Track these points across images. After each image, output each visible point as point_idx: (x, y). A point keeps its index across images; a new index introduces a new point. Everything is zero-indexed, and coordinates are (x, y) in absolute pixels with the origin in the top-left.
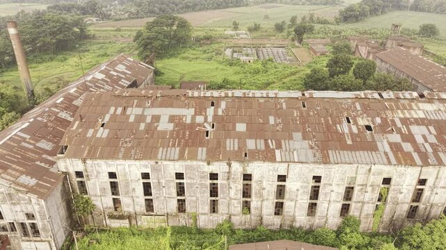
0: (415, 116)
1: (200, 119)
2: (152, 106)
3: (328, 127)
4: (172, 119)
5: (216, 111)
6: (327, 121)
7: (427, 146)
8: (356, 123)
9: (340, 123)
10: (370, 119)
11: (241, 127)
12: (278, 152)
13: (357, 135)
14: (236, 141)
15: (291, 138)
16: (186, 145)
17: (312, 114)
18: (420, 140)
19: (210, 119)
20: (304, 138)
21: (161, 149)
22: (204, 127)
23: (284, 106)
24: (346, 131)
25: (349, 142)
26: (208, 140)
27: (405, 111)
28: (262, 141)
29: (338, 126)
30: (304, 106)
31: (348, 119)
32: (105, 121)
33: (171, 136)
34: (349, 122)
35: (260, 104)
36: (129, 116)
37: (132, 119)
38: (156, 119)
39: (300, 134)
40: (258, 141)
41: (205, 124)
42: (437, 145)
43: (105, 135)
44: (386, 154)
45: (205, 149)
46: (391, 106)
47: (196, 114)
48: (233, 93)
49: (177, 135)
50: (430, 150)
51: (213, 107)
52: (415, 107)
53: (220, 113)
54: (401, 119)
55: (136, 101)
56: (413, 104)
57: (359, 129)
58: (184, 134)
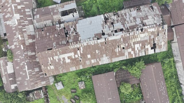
0: (138, 40)
1: (76, 56)
2: (60, 54)
3: (113, 50)
4: (69, 58)
5: (80, 52)
6: (112, 48)
7: (138, 51)
8: (120, 47)
9: (116, 48)
10: (124, 44)
11: (89, 56)
12: (100, 62)
13: (120, 52)
14: (89, 61)
15: (103, 57)
16: (76, 65)
17: (108, 47)
18: (136, 49)
19: (80, 56)
20: (106, 56)
21: (70, 68)
22: (79, 59)
23: (100, 45)
24: (117, 51)
25: (118, 54)
26: (81, 63)
27: (135, 39)
28: (96, 60)
29: (115, 49)
30: (106, 44)
31: (118, 46)
32: (50, 63)
33: (71, 64)
34: (118, 47)
35: (92, 46)
36: (55, 60)
37: (57, 61)
38: (64, 59)
39: (105, 55)
40: (94, 60)
41: (79, 58)
42: (140, 50)
43: (53, 68)
44: (126, 56)
45: (81, 65)
46: (132, 37)
47: (75, 54)
48: (83, 44)
49: (72, 63)
50: (138, 52)
51: (79, 51)
52: (139, 37)
53: (82, 53)
54: (133, 43)
55: (54, 54)
56: (138, 35)
57: (121, 49)
58: (74, 63)
